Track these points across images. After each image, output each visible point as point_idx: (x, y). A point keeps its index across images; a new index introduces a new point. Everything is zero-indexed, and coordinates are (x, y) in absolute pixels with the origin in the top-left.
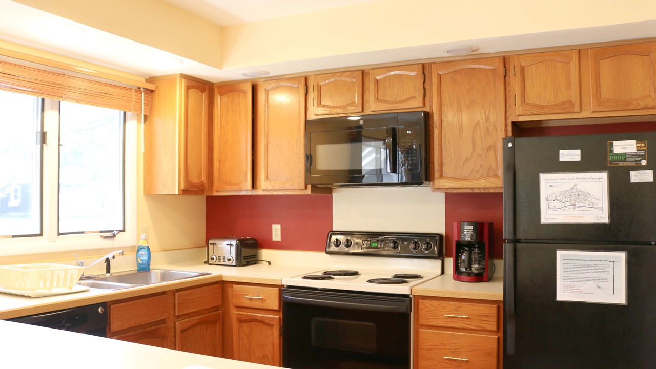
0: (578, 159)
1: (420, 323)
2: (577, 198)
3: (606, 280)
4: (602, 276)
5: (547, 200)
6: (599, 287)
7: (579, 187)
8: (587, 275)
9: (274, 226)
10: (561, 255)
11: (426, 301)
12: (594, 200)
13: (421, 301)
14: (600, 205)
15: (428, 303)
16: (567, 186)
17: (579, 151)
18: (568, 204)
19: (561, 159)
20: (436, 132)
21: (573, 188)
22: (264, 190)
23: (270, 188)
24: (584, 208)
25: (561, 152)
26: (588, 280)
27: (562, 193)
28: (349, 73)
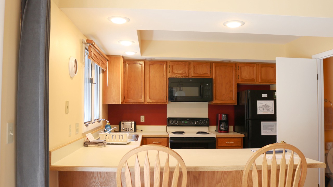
0: (267, 97)
1: (218, 146)
2: (266, 107)
3: (273, 129)
4: (273, 128)
5: (259, 108)
6: (272, 131)
7: (267, 104)
8: (269, 128)
9: (141, 116)
10: (263, 123)
11: (220, 139)
12: (270, 108)
13: (218, 139)
14: (272, 109)
15: (221, 139)
16: (264, 104)
17: (267, 95)
18: (264, 109)
19: (262, 97)
20: (214, 85)
21: (265, 105)
22: (148, 103)
23: (151, 102)
24: (268, 110)
25: (262, 94)
26: (269, 129)
27: (263, 106)
28: (184, 62)
